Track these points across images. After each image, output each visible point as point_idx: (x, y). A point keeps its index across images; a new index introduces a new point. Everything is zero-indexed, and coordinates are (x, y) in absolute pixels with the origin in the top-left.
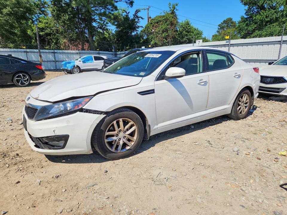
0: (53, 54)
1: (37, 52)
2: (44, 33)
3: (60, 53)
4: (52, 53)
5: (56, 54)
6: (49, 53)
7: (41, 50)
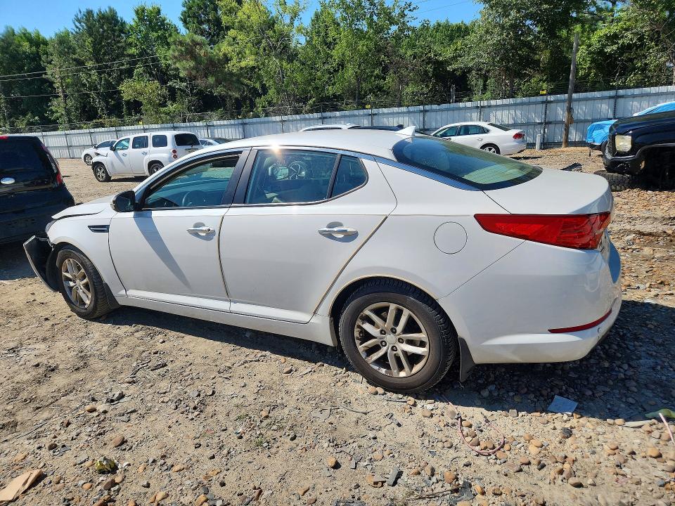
0: (612, 101)
1: (563, 101)
2: (615, 47)
3: (634, 96)
4: (610, 97)
5: (621, 101)
6: (602, 98)
7: (575, 96)
